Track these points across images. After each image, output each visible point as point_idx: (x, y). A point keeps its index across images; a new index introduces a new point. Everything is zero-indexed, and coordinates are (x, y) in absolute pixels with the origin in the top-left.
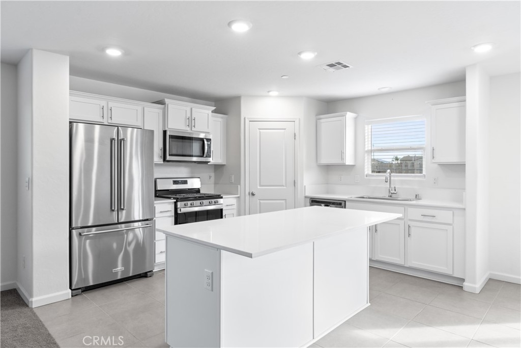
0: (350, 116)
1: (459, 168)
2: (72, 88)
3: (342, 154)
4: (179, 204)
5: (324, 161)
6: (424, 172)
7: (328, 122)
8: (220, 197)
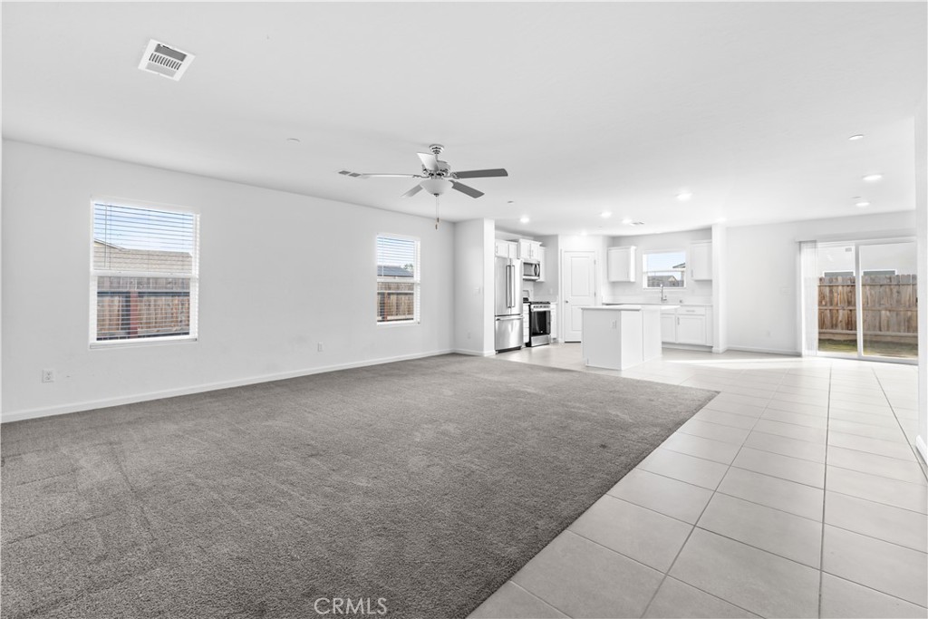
0: (633, 248)
1: (709, 282)
2: (496, 238)
3: (628, 274)
4: (532, 306)
5: (614, 279)
6: (685, 286)
7: (615, 252)
8: (549, 303)
